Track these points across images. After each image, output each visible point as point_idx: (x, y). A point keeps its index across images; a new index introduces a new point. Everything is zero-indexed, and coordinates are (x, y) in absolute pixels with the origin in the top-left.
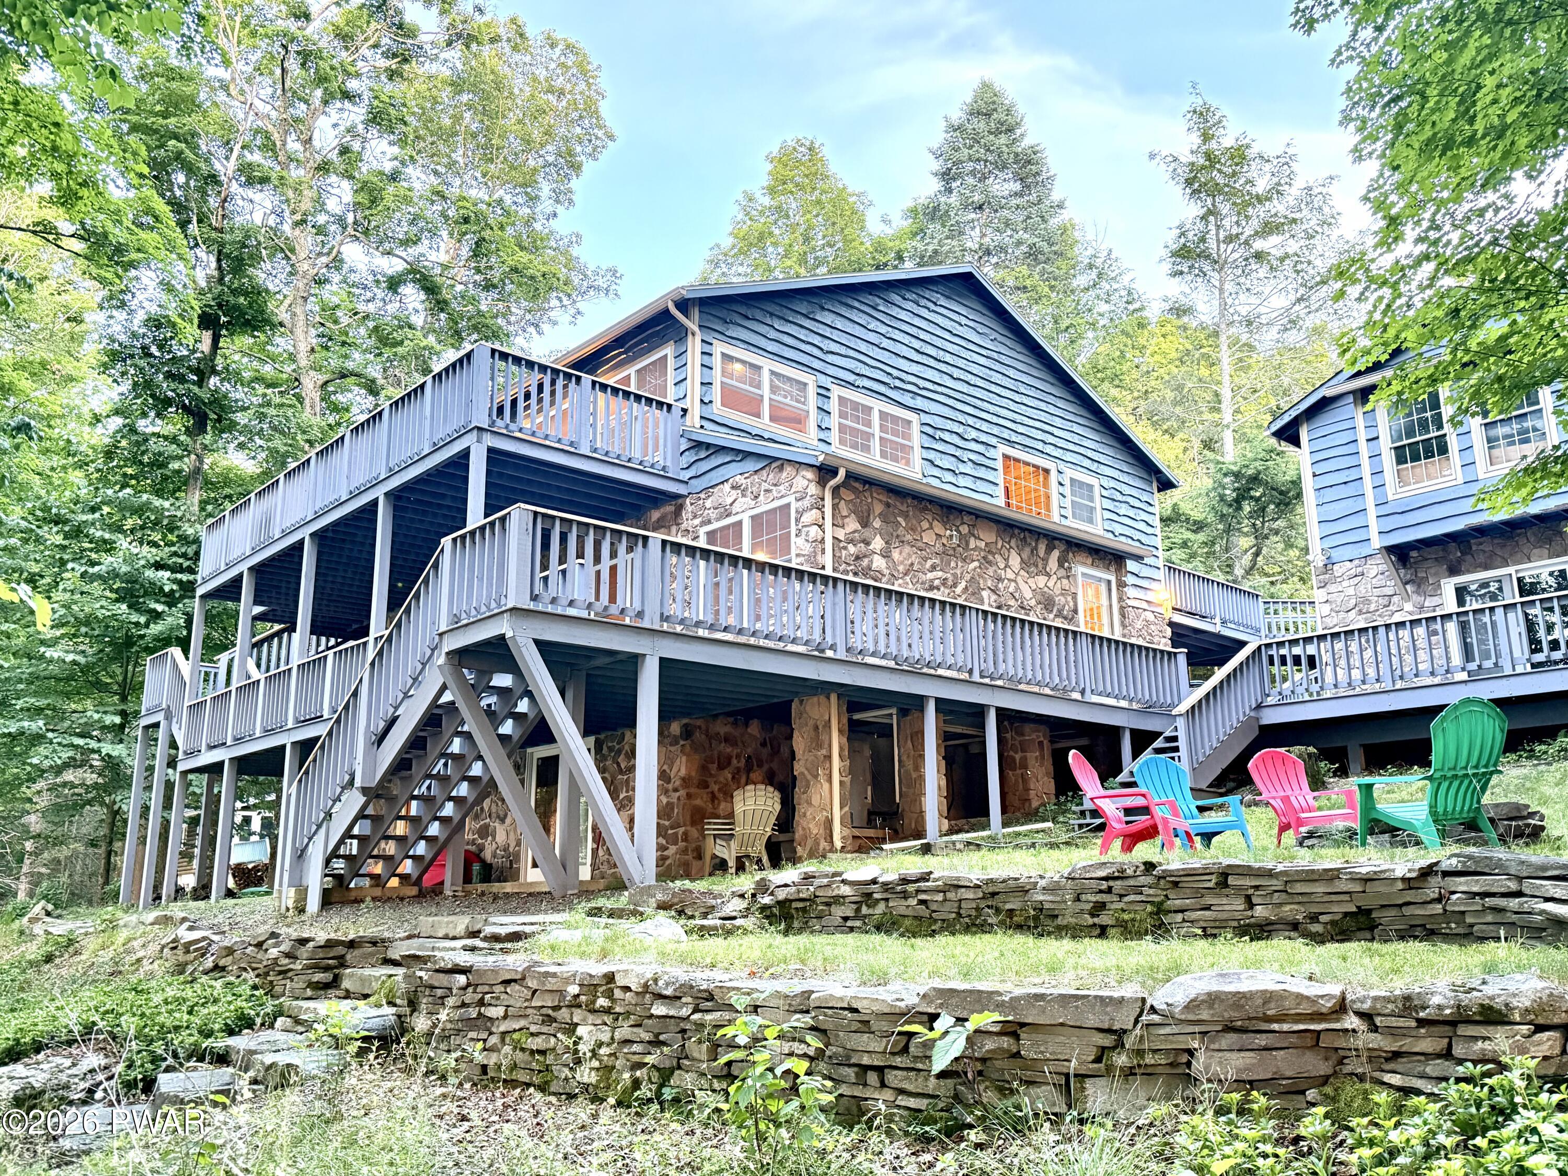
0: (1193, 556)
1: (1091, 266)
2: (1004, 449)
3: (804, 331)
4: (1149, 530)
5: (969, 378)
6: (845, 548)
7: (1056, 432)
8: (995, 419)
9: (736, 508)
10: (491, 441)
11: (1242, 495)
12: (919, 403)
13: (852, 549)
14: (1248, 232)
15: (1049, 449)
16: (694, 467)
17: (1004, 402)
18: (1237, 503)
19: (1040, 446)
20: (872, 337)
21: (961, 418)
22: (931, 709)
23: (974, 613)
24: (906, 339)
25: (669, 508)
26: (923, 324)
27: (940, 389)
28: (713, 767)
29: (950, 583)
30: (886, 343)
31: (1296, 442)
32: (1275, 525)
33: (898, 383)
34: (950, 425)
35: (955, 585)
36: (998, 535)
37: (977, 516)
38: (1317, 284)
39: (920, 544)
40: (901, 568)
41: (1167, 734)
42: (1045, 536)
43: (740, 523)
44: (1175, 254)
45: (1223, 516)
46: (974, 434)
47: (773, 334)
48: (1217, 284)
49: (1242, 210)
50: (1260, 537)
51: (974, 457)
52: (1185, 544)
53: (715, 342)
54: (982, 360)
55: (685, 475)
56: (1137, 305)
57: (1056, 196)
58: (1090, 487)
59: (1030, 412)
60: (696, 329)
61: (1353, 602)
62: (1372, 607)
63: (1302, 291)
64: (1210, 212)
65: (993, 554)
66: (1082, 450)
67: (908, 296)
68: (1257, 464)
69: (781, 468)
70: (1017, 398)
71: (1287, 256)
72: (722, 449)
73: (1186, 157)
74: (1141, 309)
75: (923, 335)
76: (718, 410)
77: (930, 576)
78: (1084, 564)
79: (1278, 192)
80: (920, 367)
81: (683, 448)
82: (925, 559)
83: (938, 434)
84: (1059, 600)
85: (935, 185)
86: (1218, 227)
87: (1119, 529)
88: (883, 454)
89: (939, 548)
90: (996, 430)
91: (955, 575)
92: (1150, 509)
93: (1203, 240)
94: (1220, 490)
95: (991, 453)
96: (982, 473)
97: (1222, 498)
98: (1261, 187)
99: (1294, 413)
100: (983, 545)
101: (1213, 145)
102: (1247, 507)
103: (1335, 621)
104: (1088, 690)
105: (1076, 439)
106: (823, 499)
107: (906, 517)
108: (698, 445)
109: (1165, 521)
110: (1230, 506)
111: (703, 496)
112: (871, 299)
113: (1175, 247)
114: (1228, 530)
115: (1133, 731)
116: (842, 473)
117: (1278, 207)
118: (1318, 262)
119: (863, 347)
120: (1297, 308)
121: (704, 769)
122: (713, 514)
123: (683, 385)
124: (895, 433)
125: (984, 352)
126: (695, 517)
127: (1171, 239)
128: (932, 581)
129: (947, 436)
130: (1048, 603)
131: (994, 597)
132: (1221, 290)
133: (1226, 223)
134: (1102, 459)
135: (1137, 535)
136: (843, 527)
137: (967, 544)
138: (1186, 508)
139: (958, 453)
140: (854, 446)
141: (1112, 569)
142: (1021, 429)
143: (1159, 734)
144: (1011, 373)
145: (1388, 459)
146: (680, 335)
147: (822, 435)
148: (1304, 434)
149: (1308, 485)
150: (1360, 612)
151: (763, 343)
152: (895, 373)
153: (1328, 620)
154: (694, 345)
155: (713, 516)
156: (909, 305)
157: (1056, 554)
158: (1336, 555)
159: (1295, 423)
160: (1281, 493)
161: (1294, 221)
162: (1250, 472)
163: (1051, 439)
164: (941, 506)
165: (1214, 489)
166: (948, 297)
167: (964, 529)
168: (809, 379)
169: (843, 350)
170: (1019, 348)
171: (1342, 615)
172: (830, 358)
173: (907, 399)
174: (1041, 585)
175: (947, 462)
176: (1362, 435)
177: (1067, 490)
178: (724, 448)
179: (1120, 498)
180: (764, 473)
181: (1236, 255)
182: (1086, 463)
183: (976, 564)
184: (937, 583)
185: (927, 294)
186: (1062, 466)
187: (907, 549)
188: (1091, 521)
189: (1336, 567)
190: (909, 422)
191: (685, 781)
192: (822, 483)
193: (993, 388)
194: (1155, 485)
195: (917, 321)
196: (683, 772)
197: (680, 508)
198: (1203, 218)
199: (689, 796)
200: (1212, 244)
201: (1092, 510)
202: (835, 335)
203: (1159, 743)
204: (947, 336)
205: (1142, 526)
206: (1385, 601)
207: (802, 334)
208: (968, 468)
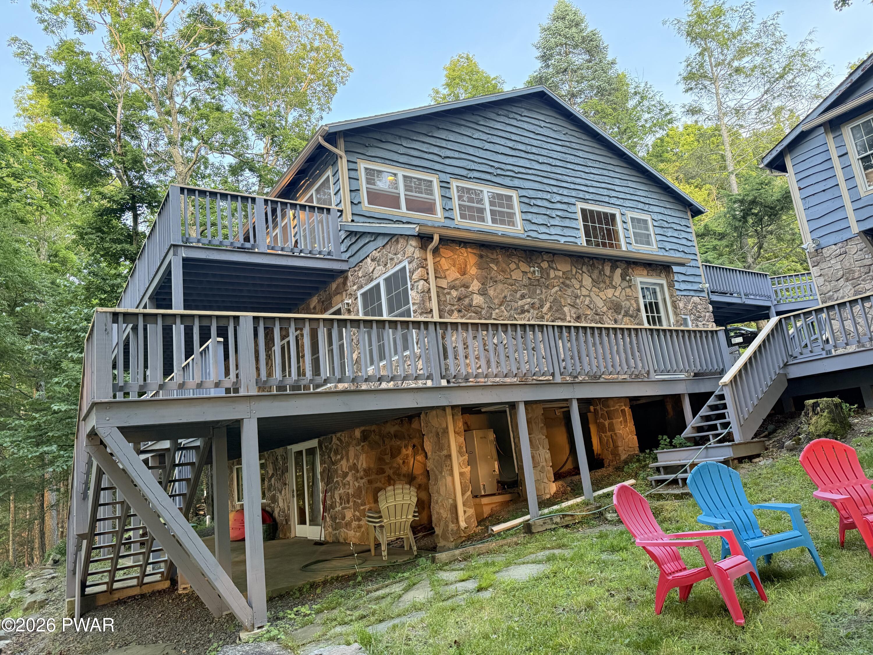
0: (721, 255)
1: (636, 93)
2: (580, 205)
3: (426, 145)
4: (690, 244)
5: (551, 161)
6: (449, 293)
7: (617, 188)
8: (573, 186)
9: (375, 275)
10: (184, 253)
11: (746, 214)
12: (516, 183)
13: (454, 293)
14: (729, 58)
15: (613, 201)
16: (350, 250)
17: (578, 174)
18: (744, 218)
19: (606, 199)
20: (477, 143)
21: (548, 189)
22: (522, 410)
23: (550, 330)
24: (503, 142)
25: (340, 280)
26: (514, 130)
27: (530, 172)
28: (387, 458)
29: (537, 305)
30: (487, 146)
31: (783, 169)
32: (769, 228)
33: (499, 172)
34: (540, 195)
35: (542, 306)
36: (572, 264)
37: (554, 254)
38: (777, 79)
39: (510, 281)
40: (496, 301)
41: (717, 393)
42: (609, 260)
43: (378, 285)
44: (685, 79)
45: (736, 228)
46: (558, 198)
47: (402, 150)
48: (714, 91)
49: (723, 45)
50: (761, 237)
51: (559, 213)
52: (715, 248)
53: (358, 160)
54: (559, 148)
55: (345, 256)
56: (667, 111)
57: (610, 58)
58: (645, 221)
59: (597, 178)
60: (342, 154)
61: (841, 273)
62: (856, 275)
63: (768, 86)
64: (705, 50)
65: (570, 279)
66: (636, 198)
67: (500, 113)
68: (754, 192)
69: (397, 241)
70: (587, 170)
71: (755, 67)
72: (363, 234)
73: (685, 19)
74: (670, 113)
75: (514, 137)
76: (366, 206)
77: (520, 303)
78: (641, 275)
79: (745, 29)
80: (515, 159)
81: (343, 237)
82: (516, 292)
83: (532, 202)
84: (625, 304)
85: (539, 64)
86: (710, 57)
87: (668, 246)
88: (494, 221)
89: (526, 281)
90: (574, 193)
91: (541, 300)
92: (688, 230)
93: (702, 66)
94: (732, 212)
95: (572, 209)
96: (567, 223)
97: (734, 217)
98: (735, 27)
99: (779, 149)
100: (560, 274)
101: (701, 9)
102: (750, 221)
103: (829, 288)
104: (652, 371)
105: (631, 191)
106: (426, 260)
107: (497, 263)
108: (351, 233)
109: (700, 236)
110: (740, 221)
111: (357, 269)
112: (474, 118)
113: (685, 74)
114: (740, 236)
115: (691, 396)
116: (436, 238)
117: (747, 37)
118: (776, 66)
119: (471, 151)
120: (765, 97)
121: (380, 460)
122: (363, 281)
123: (339, 194)
124: (501, 205)
125: (559, 143)
126: (354, 284)
127: (682, 69)
128: (522, 306)
129: (539, 202)
130: (616, 308)
131: (573, 310)
132: (717, 94)
133: (715, 53)
134: (651, 202)
135: (681, 248)
136: (445, 277)
137: (548, 274)
138: (713, 226)
139: (548, 212)
140: (472, 218)
141: (663, 275)
142: (591, 190)
143: (710, 394)
144: (580, 154)
145: (857, 168)
146: (334, 159)
147: (447, 214)
148: (789, 163)
149: (796, 196)
150: (847, 280)
151: (396, 157)
152: (496, 165)
153: (823, 288)
154: (343, 164)
155: (363, 282)
156: (502, 119)
157: (619, 271)
158: (823, 242)
159: (781, 155)
160: (771, 208)
161: (758, 45)
162: (750, 198)
163: (614, 194)
164: (525, 251)
165: (728, 212)
166: (529, 110)
167: (545, 265)
168: (434, 179)
169: (457, 155)
170: (584, 137)
171: (833, 283)
172: (447, 161)
173: (507, 182)
174: (610, 296)
175: (540, 220)
176: (834, 154)
177: (630, 226)
178: (364, 233)
179: (666, 225)
180: (388, 246)
181: (723, 72)
182: (641, 206)
183: (557, 288)
184: (526, 307)
185: (515, 109)
186: (624, 210)
187: (500, 286)
188: (648, 243)
189: (824, 251)
190: (511, 197)
191: (367, 472)
192: (423, 247)
193: (569, 166)
194: (689, 214)
195: (509, 129)
196: (364, 466)
197: (346, 278)
198: (701, 54)
199: (370, 482)
200: (708, 67)
201: (649, 235)
202: (449, 145)
203: (711, 401)
204: (532, 135)
205: (684, 242)
206: (866, 269)
207: (424, 148)
208: (557, 222)
